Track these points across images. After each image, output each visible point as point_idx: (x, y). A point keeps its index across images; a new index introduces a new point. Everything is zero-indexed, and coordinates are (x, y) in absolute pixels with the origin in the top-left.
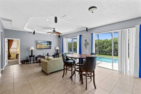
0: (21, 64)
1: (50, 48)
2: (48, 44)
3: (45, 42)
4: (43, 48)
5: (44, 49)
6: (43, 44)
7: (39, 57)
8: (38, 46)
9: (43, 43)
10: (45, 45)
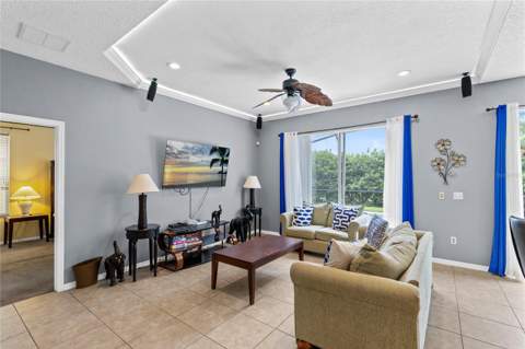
0: (72, 285)
1: (222, 183)
2: (214, 161)
3: (201, 151)
4: (191, 179)
5: (193, 190)
6: (193, 159)
7: (180, 234)
8: (168, 169)
9: (194, 154)
10: (201, 166)
